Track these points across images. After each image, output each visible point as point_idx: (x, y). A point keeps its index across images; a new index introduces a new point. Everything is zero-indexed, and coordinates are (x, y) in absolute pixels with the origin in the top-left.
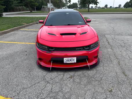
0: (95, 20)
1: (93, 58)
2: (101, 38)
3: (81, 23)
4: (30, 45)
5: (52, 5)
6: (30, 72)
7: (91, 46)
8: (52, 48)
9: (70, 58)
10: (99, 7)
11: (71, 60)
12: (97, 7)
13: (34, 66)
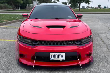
0: (87, 19)
1: (86, 55)
2: (95, 37)
3: (71, 17)
4: (10, 42)
5: (38, 3)
6: (8, 70)
7: (83, 41)
8: (36, 41)
9: (57, 54)
10: (92, 7)
11: (58, 56)
12: (89, 7)
13: (13, 64)
